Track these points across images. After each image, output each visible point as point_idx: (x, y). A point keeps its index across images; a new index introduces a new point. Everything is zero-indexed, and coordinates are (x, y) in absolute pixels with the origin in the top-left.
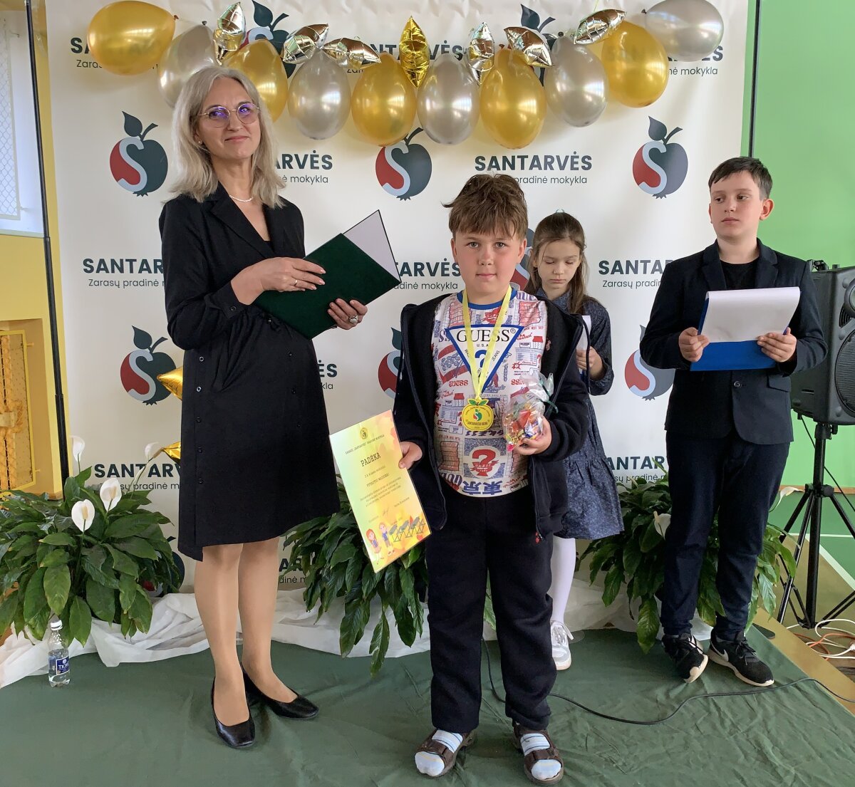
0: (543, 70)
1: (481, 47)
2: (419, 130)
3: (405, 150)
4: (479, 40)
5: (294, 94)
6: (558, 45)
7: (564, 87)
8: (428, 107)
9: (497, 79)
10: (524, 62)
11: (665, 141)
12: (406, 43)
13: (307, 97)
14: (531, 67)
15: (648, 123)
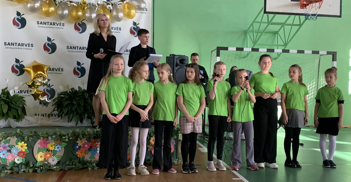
0: (111, 10)
1: (98, 5)
2: (84, 20)
3: (81, 23)
4: (98, 3)
5: (58, 11)
6: (114, 5)
7: (115, 14)
8: (87, 15)
9: (101, 11)
10: (107, 8)
11: (136, 26)
12: (83, 3)
13: (61, 11)
14: (108, 9)
15: (133, 22)
